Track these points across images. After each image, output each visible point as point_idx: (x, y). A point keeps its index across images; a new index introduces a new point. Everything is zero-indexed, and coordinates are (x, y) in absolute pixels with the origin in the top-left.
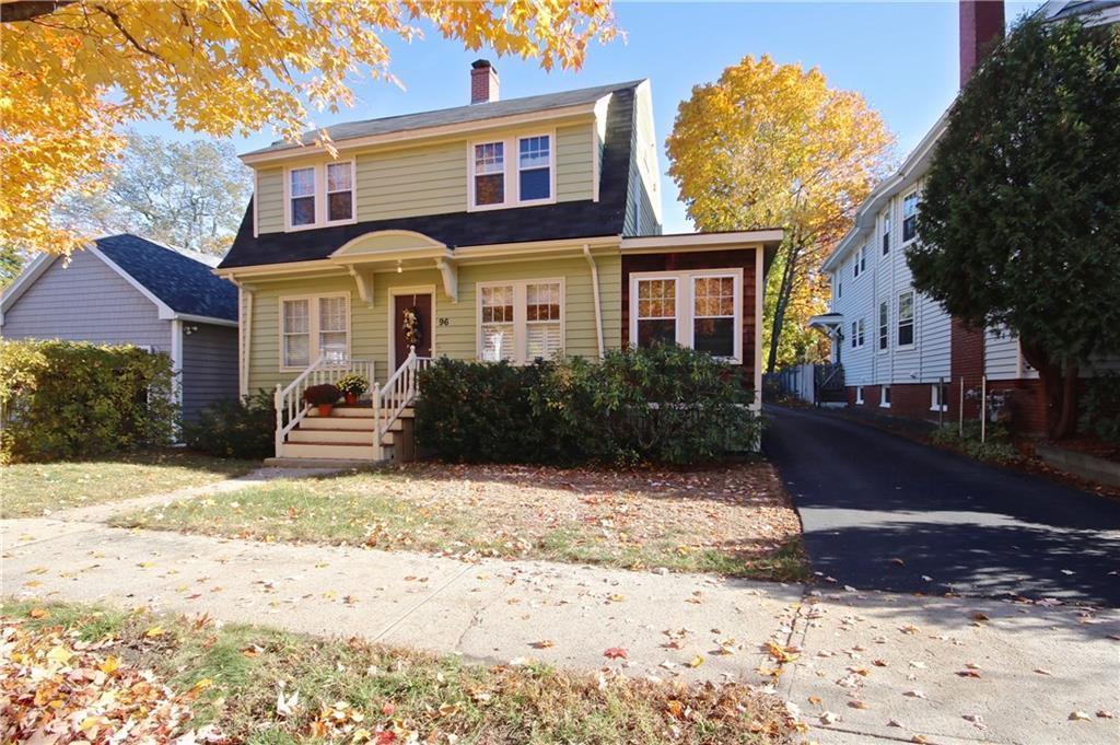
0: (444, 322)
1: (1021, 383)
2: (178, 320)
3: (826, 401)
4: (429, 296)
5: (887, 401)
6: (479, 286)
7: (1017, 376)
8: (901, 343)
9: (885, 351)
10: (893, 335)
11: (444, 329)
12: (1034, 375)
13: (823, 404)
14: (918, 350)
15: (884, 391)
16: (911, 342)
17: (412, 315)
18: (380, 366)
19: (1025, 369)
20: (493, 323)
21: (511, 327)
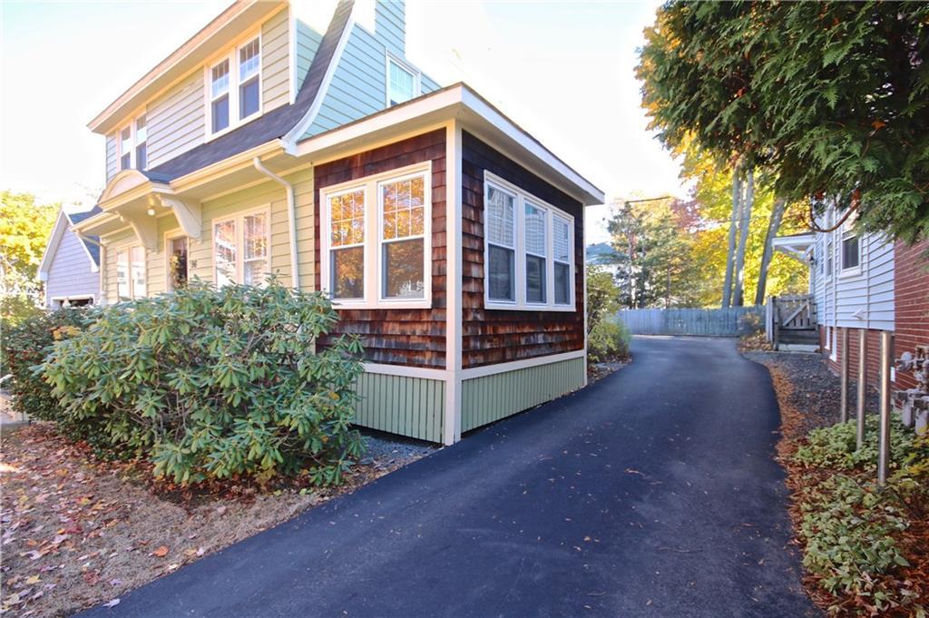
0: (194, 264)
3: (787, 343)
6: (214, 222)
8: (845, 266)
9: (830, 279)
13: (783, 347)
14: (865, 276)
16: (857, 262)
21: (235, 265)
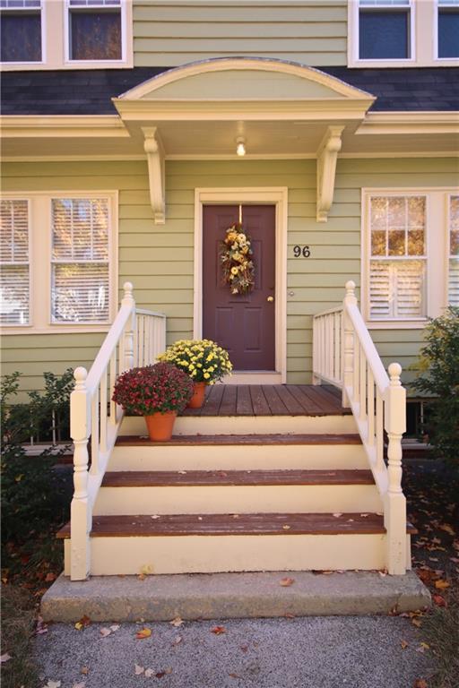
0: (301, 252)
4: (271, 208)
6: (368, 195)
11: (302, 264)
17: (242, 238)
18: (178, 325)
20: (388, 258)
21: (425, 260)
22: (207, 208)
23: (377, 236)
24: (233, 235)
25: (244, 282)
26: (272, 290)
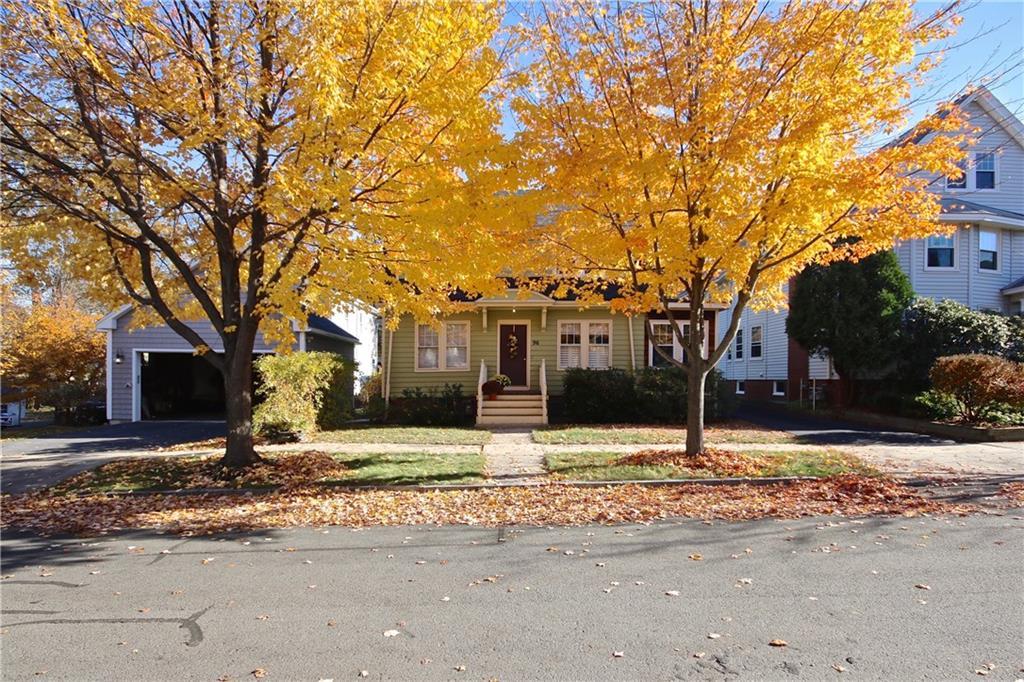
0: (536, 343)
1: (829, 381)
2: (308, 334)
4: (525, 327)
5: (740, 390)
6: (560, 322)
7: (827, 378)
8: (753, 356)
9: (741, 360)
10: (747, 349)
11: (536, 347)
12: (836, 377)
14: (764, 361)
15: (738, 384)
16: (759, 355)
17: (514, 338)
19: (832, 374)
20: (567, 345)
21: (579, 347)
22: (502, 326)
23: (563, 337)
24: (511, 337)
25: (515, 354)
26: (525, 357)
